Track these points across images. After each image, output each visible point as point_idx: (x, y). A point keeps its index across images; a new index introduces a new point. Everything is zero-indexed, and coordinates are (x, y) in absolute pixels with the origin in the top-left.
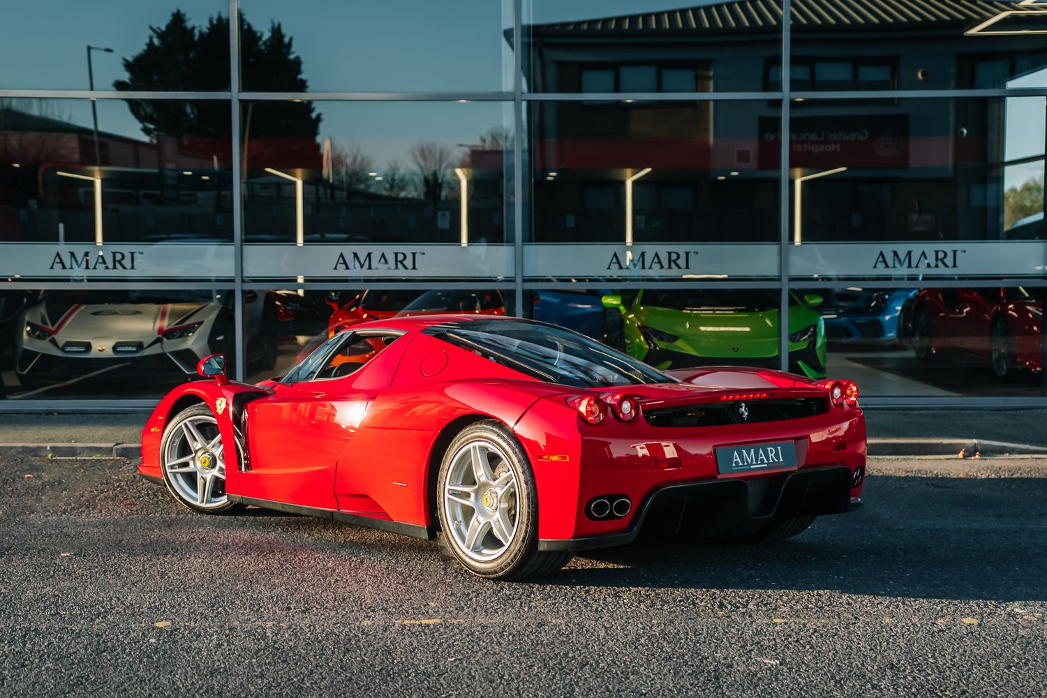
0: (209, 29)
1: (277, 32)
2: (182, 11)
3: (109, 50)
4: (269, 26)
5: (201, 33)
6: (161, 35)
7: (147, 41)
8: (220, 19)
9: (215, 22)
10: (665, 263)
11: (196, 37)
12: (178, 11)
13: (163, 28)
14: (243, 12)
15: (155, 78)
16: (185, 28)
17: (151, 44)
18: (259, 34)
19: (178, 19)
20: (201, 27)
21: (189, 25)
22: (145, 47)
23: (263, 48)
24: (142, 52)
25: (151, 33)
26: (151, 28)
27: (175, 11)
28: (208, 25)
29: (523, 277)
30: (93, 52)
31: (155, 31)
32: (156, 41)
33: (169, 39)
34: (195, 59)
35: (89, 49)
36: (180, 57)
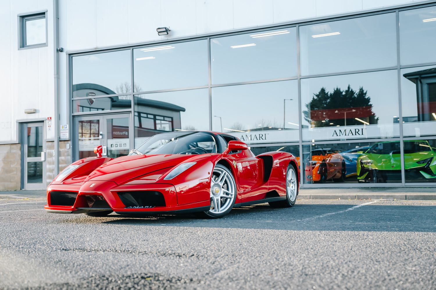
0: (334, 92)
1: (361, 90)
2: (324, 88)
3: (291, 100)
4: (359, 88)
5: (331, 93)
6: (317, 96)
7: (312, 98)
8: (337, 89)
9: (336, 90)
10: (354, 133)
11: (329, 95)
12: (323, 88)
13: (318, 94)
14: (350, 85)
15: (315, 109)
16: (325, 93)
17: (314, 98)
18: (354, 92)
19: (323, 90)
20: (331, 92)
22: (312, 100)
23: (356, 96)
24: (311, 101)
25: (314, 95)
26: (314, 94)
28: (334, 91)
29: (302, 140)
30: (285, 101)
31: (315, 95)
32: (316, 98)
33: (320, 97)
34: (329, 102)
35: (285, 100)
36: (324, 102)
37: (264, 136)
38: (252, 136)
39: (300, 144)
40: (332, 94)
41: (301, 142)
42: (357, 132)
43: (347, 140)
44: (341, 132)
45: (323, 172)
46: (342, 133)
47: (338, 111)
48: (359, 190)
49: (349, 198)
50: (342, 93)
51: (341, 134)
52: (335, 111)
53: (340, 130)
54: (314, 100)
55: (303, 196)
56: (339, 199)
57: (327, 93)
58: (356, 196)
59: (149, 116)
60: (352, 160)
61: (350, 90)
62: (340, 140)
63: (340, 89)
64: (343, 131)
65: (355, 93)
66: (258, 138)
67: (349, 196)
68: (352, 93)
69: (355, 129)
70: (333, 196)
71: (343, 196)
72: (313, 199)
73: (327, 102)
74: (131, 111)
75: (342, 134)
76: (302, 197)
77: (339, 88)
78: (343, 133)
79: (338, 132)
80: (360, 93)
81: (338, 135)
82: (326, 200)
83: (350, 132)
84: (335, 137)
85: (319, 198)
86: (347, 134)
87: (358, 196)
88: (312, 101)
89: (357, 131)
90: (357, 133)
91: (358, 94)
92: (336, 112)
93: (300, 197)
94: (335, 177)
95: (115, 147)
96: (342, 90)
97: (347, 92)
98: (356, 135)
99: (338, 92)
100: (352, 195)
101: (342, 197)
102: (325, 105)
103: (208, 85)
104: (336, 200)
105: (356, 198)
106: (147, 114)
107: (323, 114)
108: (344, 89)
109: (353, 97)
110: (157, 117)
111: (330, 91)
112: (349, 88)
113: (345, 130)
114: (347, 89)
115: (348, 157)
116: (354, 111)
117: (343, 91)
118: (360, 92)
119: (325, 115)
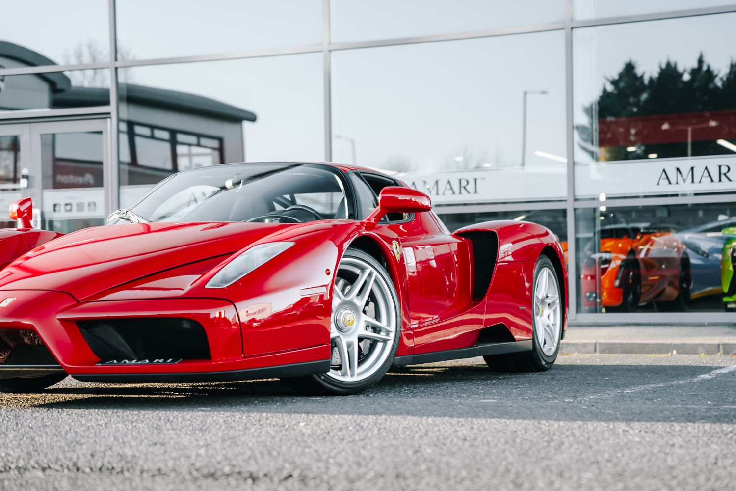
0: (659, 73)
2: (633, 61)
3: (544, 93)
6: (614, 83)
7: (602, 88)
8: (668, 64)
9: (664, 66)
10: (715, 176)
11: (646, 82)
12: (630, 60)
13: (616, 77)
14: (704, 54)
17: (605, 91)
18: (716, 72)
19: (630, 68)
21: (639, 71)
22: (601, 93)
23: (719, 83)
24: (598, 99)
25: (604, 80)
26: (605, 77)
27: (627, 60)
28: (659, 70)
29: (574, 196)
30: (529, 97)
31: (608, 79)
32: (610, 88)
33: (622, 85)
34: (646, 101)
35: (525, 93)
36: (631, 100)
37: (472, 183)
38: (439, 183)
39: (569, 207)
40: (655, 80)
41: (571, 200)
42: (725, 174)
43: (696, 195)
44: (680, 173)
45: (631, 281)
46: (682, 176)
47: (670, 124)
48: (727, 330)
49: (700, 349)
50: (681, 75)
51: (680, 180)
52: (663, 124)
53: (678, 170)
54: (605, 95)
55: (577, 344)
56: (675, 352)
57: (642, 77)
58: (719, 345)
59: (158, 133)
60: (707, 252)
61: (705, 68)
62: (677, 195)
63: (676, 64)
64: (686, 171)
65: (716, 76)
66: (456, 190)
67: (702, 345)
68: (710, 75)
69: (720, 167)
70: (657, 344)
71: (683, 344)
72: (602, 352)
73: (639, 101)
74: (109, 113)
75: (684, 180)
76: (573, 349)
77: (672, 61)
78: (685, 177)
79: (672, 174)
80: (732, 76)
81: (673, 180)
82: (638, 355)
83: (706, 174)
84: (665, 188)
85: (619, 351)
86: (696, 179)
87: (724, 345)
88: (601, 97)
89: (724, 169)
90: (723, 176)
91: (725, 79)
92: (665, 126)
93: (569, 348)
94: (663, 298)
95: (67, 211)
96: (680, 69)
97: (694, 72)
98: (720, 180)
99: (669, 73)
100: (709, 342)
101: (683, 349)
102: (635, 110)
103: (321, 44)
104: (664, 355)
105: (719, 351)
106: (152, 127)
107: (627, 133)
108: (686, 65)
109: (711, 86)
110: (180, 138)
111: (649, 70)
112: (700, 62)
113: (692, 169)
114: (695, 65)
115: (697, 245)
116: (713, 124)
117: (685, 71)
118: (731, 72)
119: (636, 135)
